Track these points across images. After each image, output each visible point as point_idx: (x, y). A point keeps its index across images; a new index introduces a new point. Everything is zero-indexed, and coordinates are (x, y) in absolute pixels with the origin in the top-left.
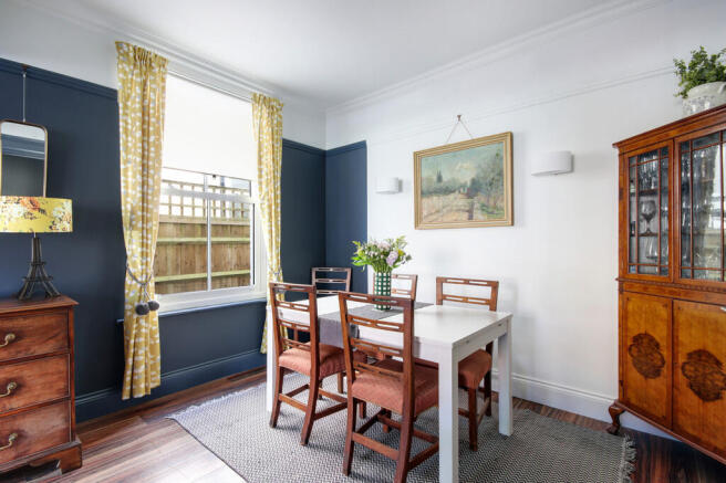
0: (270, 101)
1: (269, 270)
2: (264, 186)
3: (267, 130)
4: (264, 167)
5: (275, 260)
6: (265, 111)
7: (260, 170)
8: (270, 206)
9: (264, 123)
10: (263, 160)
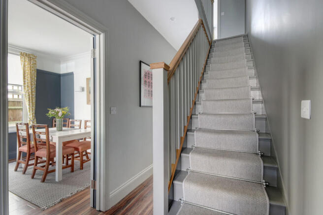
0: (29, 55)
1: (29, 119)
2: (26, 88)
3: (27, 67)
4: (26, 80)
5: (31, 116)
6: (27, 59)
7: (24, 82)
8: (29, 95)
9: (26, 63)
10: (26, 78)
